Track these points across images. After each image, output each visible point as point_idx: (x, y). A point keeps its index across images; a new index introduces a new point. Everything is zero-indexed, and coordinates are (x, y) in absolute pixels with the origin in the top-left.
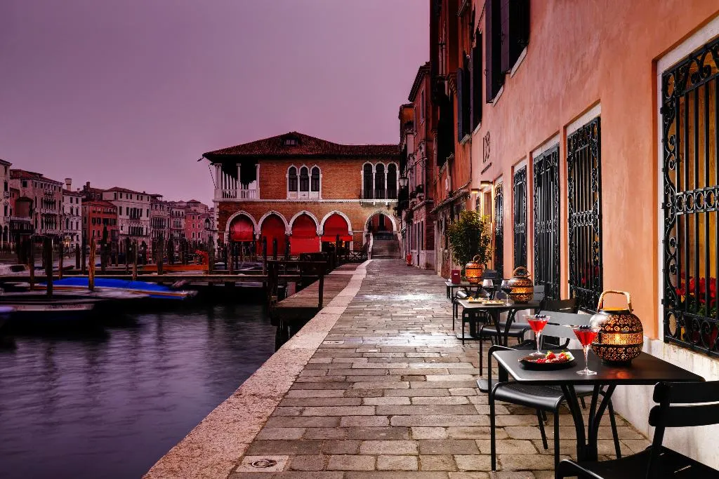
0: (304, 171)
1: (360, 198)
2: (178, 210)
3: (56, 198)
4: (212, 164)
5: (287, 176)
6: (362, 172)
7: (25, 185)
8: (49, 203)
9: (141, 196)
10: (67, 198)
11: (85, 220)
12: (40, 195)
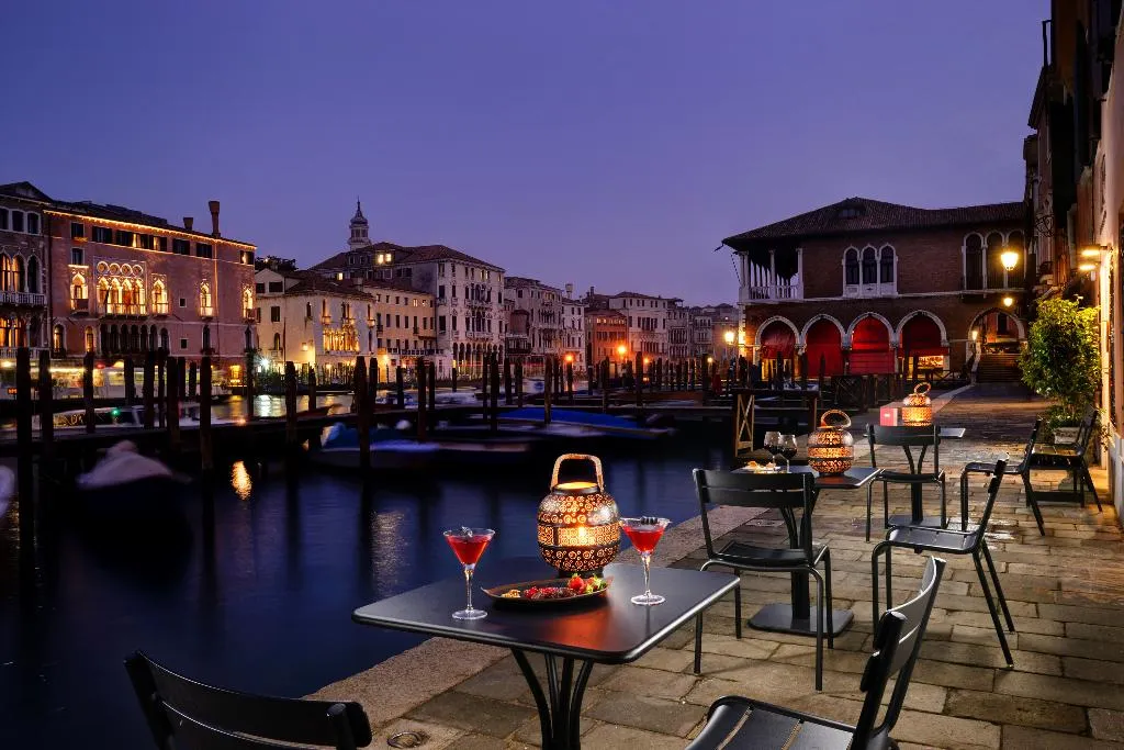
0: (869, 255)
1: (961, 288)
2: (702, 318)
3: (556, 309)
4: (736, 253)
5: (844, 263)
6: (964, 250)
7: (520, 295)
8: (547, 316)
9: (655, 301)
10: (567, 309)
11: (589, 336)
12: (538, 307)
